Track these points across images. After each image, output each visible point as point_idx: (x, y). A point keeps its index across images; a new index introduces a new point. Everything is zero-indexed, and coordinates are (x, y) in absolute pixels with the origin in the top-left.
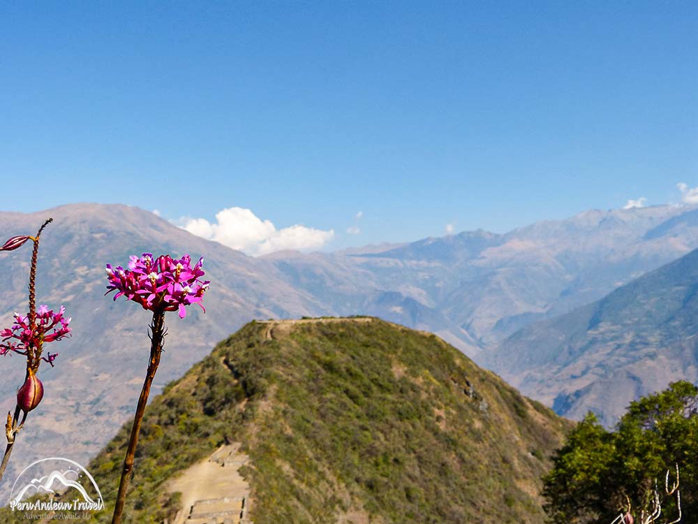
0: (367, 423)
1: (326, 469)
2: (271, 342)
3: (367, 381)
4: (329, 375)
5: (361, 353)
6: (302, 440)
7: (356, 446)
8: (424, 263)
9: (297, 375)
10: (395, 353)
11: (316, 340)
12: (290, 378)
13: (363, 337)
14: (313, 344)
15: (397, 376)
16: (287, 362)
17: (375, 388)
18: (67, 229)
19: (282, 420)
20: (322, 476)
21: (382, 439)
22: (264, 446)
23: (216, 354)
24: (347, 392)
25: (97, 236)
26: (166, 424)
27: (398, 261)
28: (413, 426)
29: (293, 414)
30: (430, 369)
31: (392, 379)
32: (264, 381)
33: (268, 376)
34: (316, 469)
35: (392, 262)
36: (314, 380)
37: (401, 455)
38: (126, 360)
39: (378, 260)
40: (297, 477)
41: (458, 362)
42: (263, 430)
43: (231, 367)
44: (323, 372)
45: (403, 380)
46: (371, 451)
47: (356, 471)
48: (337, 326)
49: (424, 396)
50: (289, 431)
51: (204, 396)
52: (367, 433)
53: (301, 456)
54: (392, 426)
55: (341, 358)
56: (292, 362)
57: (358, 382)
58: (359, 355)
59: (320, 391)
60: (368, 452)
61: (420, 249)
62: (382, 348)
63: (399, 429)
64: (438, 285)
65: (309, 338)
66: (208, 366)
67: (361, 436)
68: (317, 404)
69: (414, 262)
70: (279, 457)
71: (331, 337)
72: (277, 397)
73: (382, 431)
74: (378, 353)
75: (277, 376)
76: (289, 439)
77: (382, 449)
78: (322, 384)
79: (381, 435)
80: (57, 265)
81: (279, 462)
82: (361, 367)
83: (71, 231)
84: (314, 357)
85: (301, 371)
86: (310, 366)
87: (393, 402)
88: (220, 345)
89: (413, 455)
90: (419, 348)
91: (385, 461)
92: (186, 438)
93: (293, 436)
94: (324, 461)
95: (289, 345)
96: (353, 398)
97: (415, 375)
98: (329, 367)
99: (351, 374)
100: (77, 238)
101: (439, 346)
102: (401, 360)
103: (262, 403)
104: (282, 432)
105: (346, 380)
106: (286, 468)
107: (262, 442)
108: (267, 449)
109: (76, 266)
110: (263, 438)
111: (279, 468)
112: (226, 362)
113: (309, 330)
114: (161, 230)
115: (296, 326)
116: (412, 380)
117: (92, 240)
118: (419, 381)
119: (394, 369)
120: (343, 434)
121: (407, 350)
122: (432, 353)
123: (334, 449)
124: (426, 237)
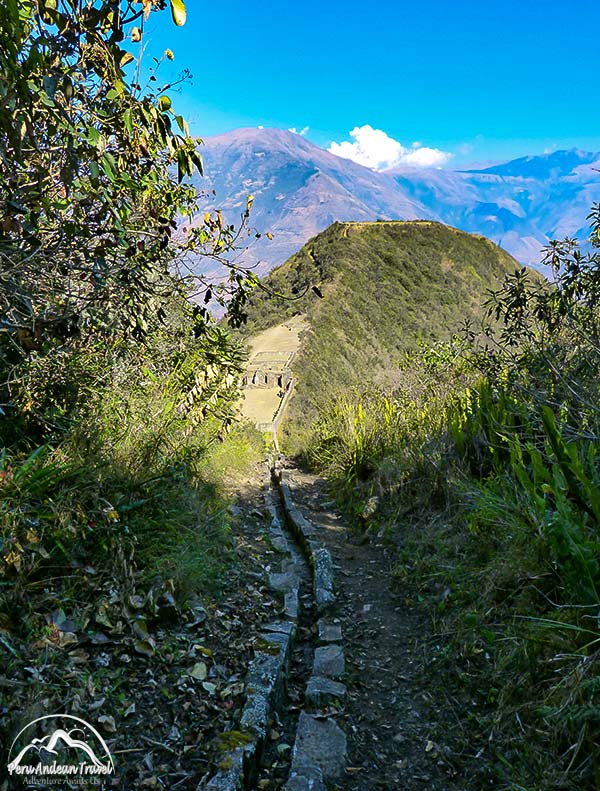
0: (413, 305)
1: (374, 338)
2: (346, 239)
3: (418, 273)
4: (387, 267)
5: (417, 250)
6: (357, 315)
7: (401, 321)
8: (520, 178)
9: (362, 266)
10: (447, 251)
11: (382, 239)
12: (355, 268)
13: (421, 237)
14: (378, 242)
15: (444, 271)
16: (355, 255)
17: (424, 279)
18: (237, 149)
19: (343, 299)
20: (369, 342)
21: (425, 319)
22: (325, 317)
23: (306, 248)
24: (400, 281)
25: (259, 155)
26: (266, 298)
27: (498, 176)
28: (451, 310)
29: (352, 295)
30: (475, 266)
31: (439, 272)
32: (334, 269)
33: (337, 266)
34: (365, 337)
35: (493, 178)
36: (374, 270)
37: (438, 331)
38: (279, 252)
39: (482, 175)
40: (348, 342)
41: (501, 261)
42: (326, 306)
43: (314, 258)
44: (383, 264)
45: (449, 274)
46: (413, 326)
47: (398, 340)
48: (401, 228)
49: (464, 287)
50: (348, 308)
51: (294, 279)
52: (411, 313)
53: (355, 326)
54: (434, 309)
55: (400, 254)
56: (358, 255)
57: (411, 273)
58: (415, 252)
59: (379, 279)
60: (410, 327)
61: (519, 167)
62: (436, 247)
63: (439, 311)
64: (529, 198)
65: (376, 237)
66: (299, 256)
67: (405, 315)
68: (374, 289)
69: (512, 178)
70: (336, 326)
71: (394, 237)
72: (342, 282)
73: (425, 312)
74: (432, 250)
75: (344, 266)
76: (347, 314)
77: (422, 326)
78: (380, 273)
79: (423, 315)
80: (230, 178)
81: (335, 330)
82: (416, 262)
83: (239, 151)
84: (377, 253)
85: (365, 262)
86: (373, 258)
87: (438, 291)
88: (311, 241)
89: (447, 331)
90: (469, 248)
91: (424, 334)
92: (275, 308)
93: (350, 311)
94: (373, 332)
95: (358, 241)
96: (406, 286)
97: (459, 269)
98: (389, 260)
99: (406, 267)
100: (243, 156)
101: (488, 248)
102: (450, 257)
103: (329, 285)
104: (341, 308)
105: (401, 271)
106: (341, 334)
107: (324, 314)
108: (327, 320)
109: (243, 180)
110: (326, 312)
111: (335, 335)
112: (312, 254)
113: (377, 230)
114: (307, 150)
115: (367, 227)
116: (456, 274)
117: (254, 158)
118: (462, 275)
119: (442, 264)
120: (392, 313)
121: (458, 249)
122: (479, 252)
123: (382, 323)
124: (524, 156)
